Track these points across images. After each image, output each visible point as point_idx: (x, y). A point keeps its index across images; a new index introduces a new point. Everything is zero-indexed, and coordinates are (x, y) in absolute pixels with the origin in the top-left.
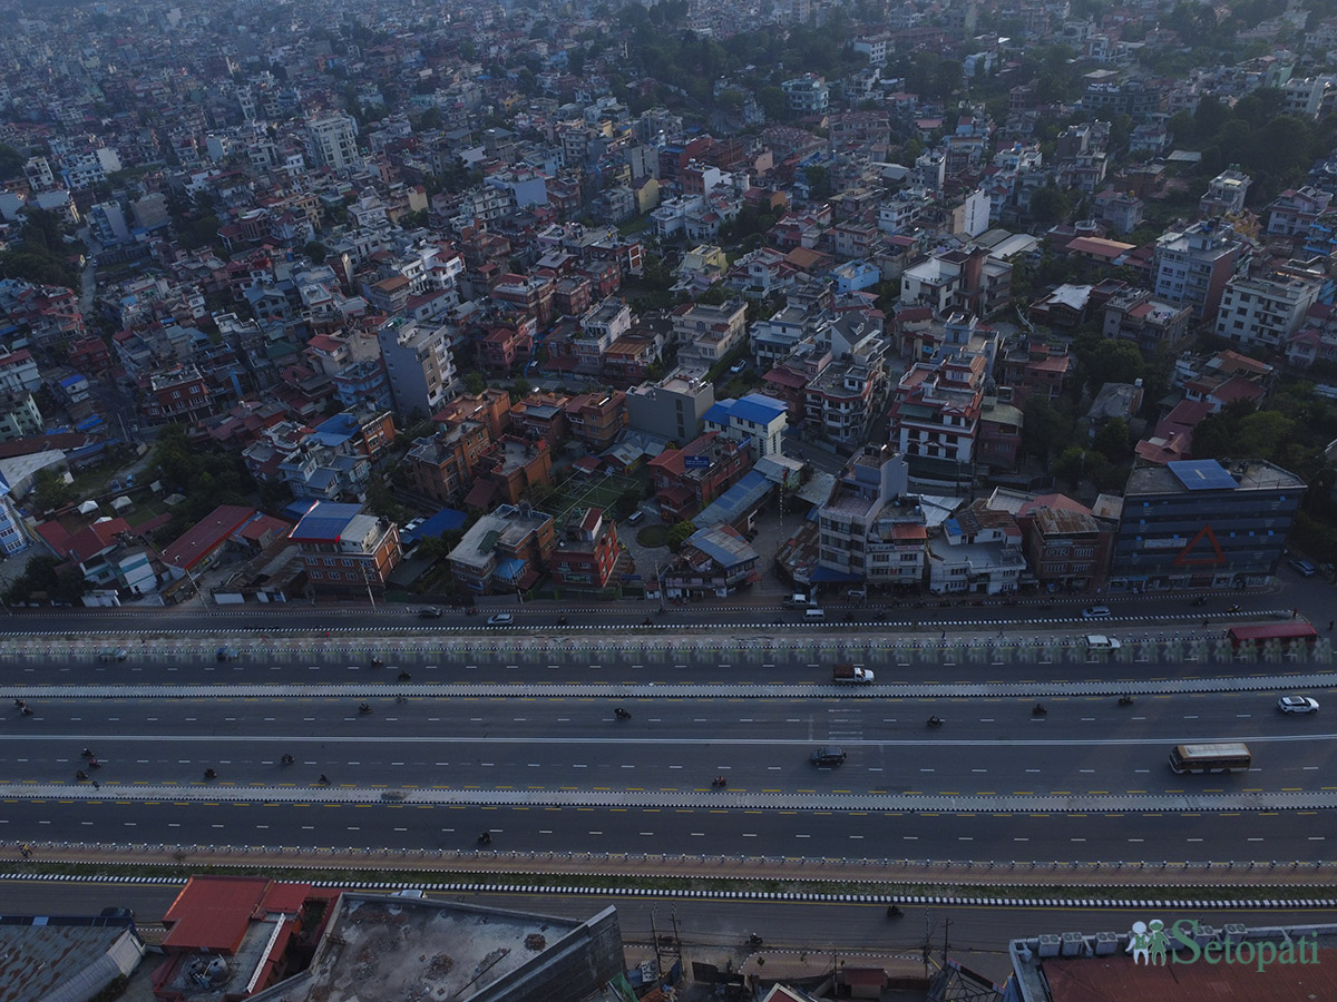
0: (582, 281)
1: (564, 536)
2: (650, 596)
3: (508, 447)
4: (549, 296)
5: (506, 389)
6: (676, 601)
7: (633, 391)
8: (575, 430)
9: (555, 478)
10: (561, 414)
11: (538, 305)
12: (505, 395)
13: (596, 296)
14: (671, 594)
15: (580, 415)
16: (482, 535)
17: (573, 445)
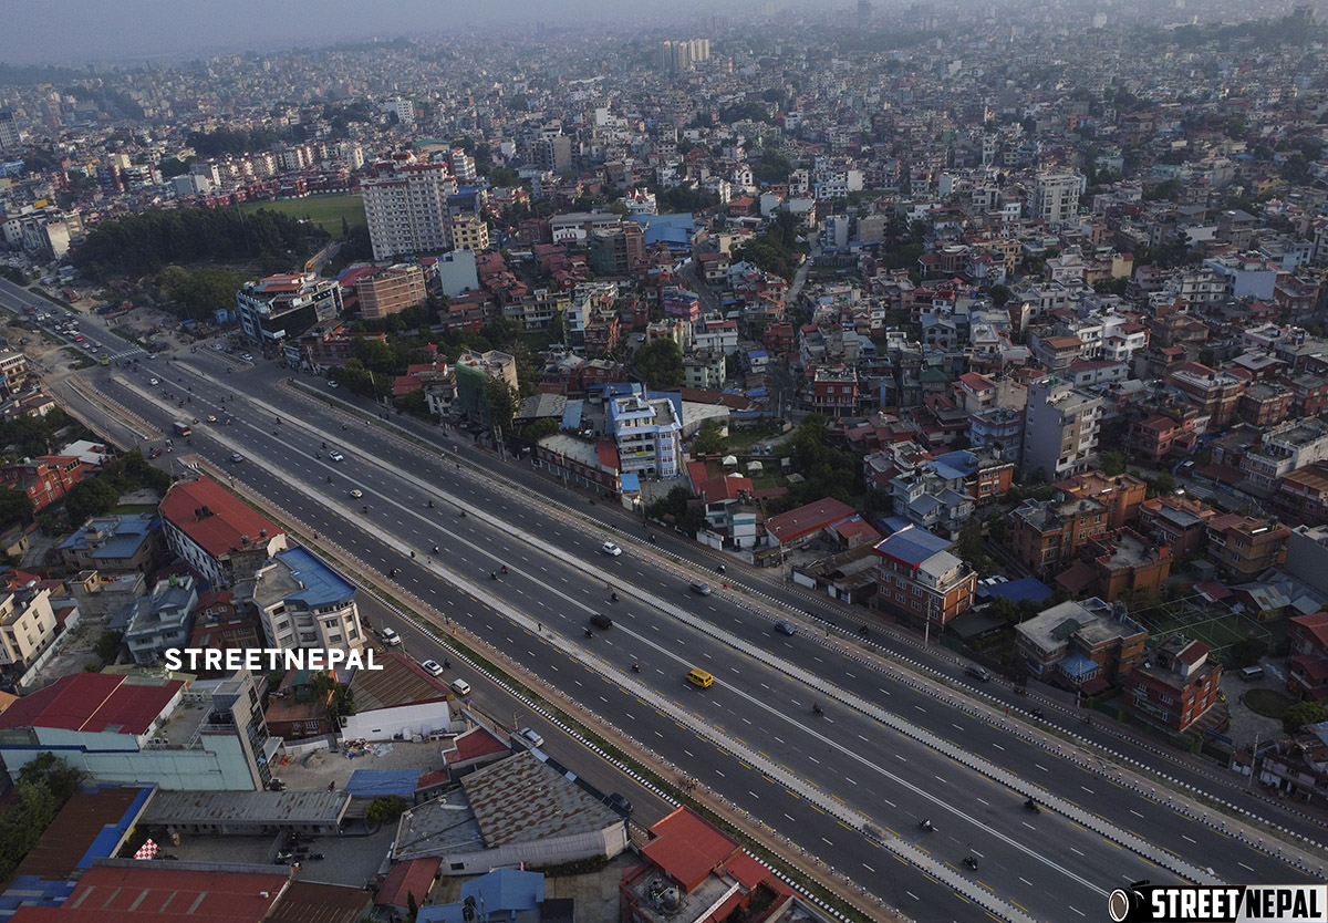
0: (1283, 391)
1: (1153, 658)
2: (1236, 768)
3: (1125, 541)
4: (1234, 398)
5: (1145, 480)
6: (1270, 789)
7: (1302, 531)
8: (1211, 550)
9: (1166, 591)
10: (1201, 527)
11: (1217, 405)
12: (1142, 486)
13: (1296, 411)
14: (1266, 778)
15: (1224, 535)
16: (1061, 619)
17: (1204, 565)
